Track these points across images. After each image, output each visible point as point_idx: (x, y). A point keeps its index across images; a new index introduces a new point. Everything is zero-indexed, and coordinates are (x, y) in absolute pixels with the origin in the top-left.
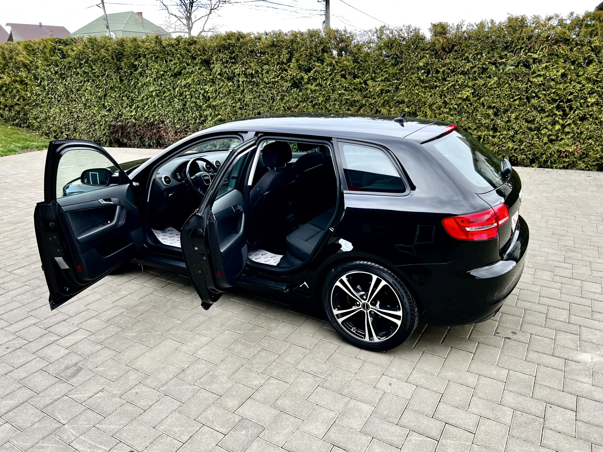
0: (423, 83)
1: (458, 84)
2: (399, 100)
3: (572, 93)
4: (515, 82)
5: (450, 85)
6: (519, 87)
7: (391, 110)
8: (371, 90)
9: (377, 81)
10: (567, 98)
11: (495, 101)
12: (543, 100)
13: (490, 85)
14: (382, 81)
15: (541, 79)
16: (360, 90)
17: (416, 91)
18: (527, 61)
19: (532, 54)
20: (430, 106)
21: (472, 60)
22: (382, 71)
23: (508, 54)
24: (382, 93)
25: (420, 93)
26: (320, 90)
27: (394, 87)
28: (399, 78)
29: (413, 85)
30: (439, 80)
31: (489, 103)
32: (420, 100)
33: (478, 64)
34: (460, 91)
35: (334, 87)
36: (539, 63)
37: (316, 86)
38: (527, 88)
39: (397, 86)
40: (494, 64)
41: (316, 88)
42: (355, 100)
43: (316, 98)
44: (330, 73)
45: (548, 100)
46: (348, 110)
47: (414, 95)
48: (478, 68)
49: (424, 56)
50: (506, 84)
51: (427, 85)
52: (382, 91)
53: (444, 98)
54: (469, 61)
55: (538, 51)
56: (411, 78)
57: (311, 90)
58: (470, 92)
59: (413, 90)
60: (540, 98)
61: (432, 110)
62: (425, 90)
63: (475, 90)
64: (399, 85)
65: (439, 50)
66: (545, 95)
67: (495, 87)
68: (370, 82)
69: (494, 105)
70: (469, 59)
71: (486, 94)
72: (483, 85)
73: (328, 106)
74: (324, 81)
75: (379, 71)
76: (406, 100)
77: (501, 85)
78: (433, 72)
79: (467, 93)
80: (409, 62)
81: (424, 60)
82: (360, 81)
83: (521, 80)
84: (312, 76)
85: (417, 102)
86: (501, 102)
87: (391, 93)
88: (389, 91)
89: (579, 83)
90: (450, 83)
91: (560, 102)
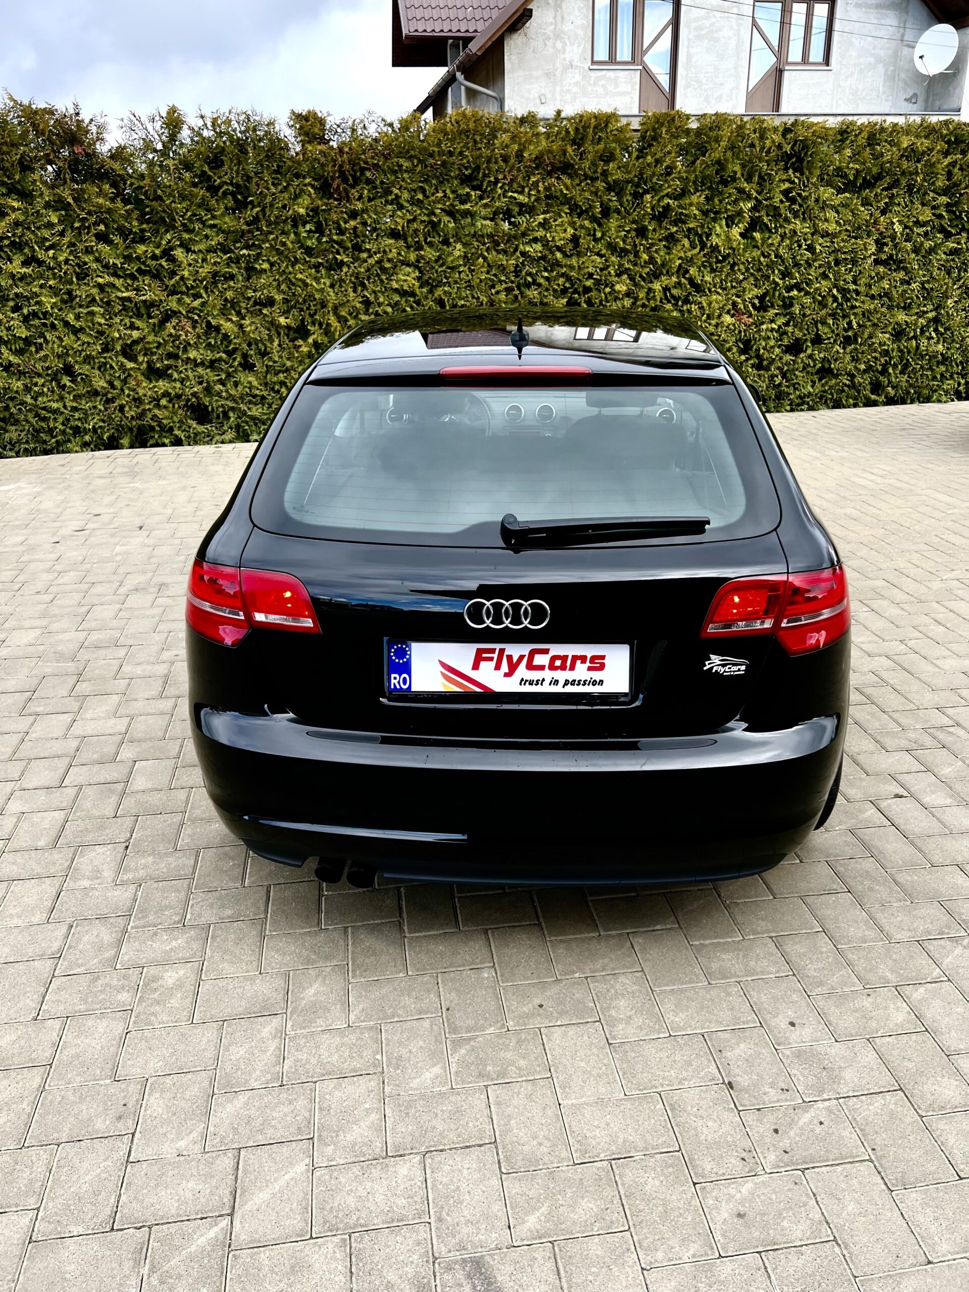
0: (311, 256)
1: (389, 260)
2: (260, 298)
3: (590, 276)
4: (494, 253)
5: (371, 261)
6: (502, 265)
7: (243, 322)
8: (186, 273)
9: (194, 252)
10: (584, 286)
11: (464, 295)
12: (547, 290)
13: (452, 262)
14: (209, 251)
15: (538, 247)
16: (156, 275)
17: (299, 276)
18: (508, 209)
19: (515, 195)
20: (335, 309)
21: (406, 204)
22: (203, 223)
23: (473, 193)
24: (215, 283)
25: (308, 281)
26: (41, 276)
27: (243, 265)
28: (253, 244)
29: (290, 260)
30: (346, 249)
31: (453, 299)
32: (310, 296)
33: (420, 215)
34: (392, 275)
35: (77, 264)
36: (529, 214)
37: (25, 263)
38: (517, 265)
39: (248, 262)
40: (450, 213)
41: (28, 271)
42: (145, 301)
43: (32, 298)
44: (61, 228)
45: (555, 290)
46: (132, 327)
47: (293, 284)
48: (422, 221)
49: (302, 191)
50: (478, 258)
51: (320, 261)
52: (215, 274)
53: (362, 291)
54: (401, 207)
55: (527, 190)
56: (284, 244)
57: (12, 276)
58: (413, 275)
59: (290, 273)
60: (539, 285)
61: (340, 319)
62: (318, 272)
63: (420, 272)
64: (256, 260)
65: (333, 178)
66: (547, 279)
67: (460, 265)
68: (179, 253)
69: (463, 302)
70: (402, 201)
71: (445, 280)
72: (436, 261)
73: (71, 318)
74: (48, 249)
75: (197, 226)
76: (278, 297)
77: (469, 260)
78: (330, 230)
79: (408, 278)
80: (272, 205)
81: (305, 201)
82: (152, 251)
83: (502, 250)
84: (8, 237)
85: (305, 301)
86: (473, 297)
87: (238, 280)
88: (232, 277)
89: (599, 254)
90: (370, 256)
91: (573, 293)
